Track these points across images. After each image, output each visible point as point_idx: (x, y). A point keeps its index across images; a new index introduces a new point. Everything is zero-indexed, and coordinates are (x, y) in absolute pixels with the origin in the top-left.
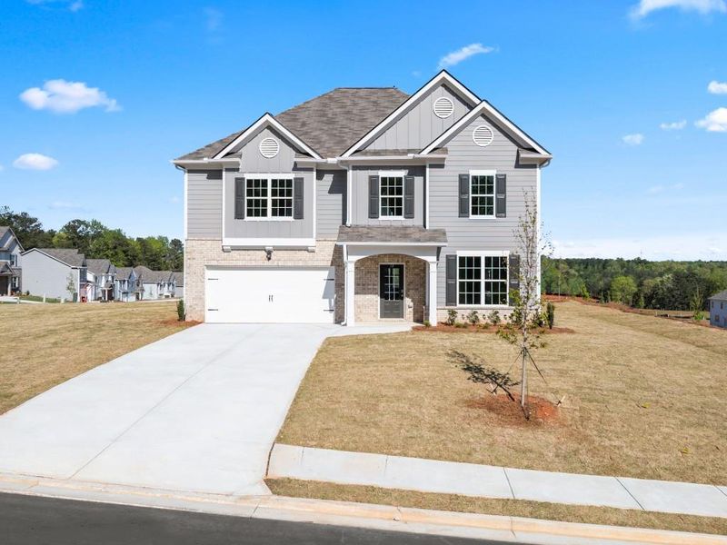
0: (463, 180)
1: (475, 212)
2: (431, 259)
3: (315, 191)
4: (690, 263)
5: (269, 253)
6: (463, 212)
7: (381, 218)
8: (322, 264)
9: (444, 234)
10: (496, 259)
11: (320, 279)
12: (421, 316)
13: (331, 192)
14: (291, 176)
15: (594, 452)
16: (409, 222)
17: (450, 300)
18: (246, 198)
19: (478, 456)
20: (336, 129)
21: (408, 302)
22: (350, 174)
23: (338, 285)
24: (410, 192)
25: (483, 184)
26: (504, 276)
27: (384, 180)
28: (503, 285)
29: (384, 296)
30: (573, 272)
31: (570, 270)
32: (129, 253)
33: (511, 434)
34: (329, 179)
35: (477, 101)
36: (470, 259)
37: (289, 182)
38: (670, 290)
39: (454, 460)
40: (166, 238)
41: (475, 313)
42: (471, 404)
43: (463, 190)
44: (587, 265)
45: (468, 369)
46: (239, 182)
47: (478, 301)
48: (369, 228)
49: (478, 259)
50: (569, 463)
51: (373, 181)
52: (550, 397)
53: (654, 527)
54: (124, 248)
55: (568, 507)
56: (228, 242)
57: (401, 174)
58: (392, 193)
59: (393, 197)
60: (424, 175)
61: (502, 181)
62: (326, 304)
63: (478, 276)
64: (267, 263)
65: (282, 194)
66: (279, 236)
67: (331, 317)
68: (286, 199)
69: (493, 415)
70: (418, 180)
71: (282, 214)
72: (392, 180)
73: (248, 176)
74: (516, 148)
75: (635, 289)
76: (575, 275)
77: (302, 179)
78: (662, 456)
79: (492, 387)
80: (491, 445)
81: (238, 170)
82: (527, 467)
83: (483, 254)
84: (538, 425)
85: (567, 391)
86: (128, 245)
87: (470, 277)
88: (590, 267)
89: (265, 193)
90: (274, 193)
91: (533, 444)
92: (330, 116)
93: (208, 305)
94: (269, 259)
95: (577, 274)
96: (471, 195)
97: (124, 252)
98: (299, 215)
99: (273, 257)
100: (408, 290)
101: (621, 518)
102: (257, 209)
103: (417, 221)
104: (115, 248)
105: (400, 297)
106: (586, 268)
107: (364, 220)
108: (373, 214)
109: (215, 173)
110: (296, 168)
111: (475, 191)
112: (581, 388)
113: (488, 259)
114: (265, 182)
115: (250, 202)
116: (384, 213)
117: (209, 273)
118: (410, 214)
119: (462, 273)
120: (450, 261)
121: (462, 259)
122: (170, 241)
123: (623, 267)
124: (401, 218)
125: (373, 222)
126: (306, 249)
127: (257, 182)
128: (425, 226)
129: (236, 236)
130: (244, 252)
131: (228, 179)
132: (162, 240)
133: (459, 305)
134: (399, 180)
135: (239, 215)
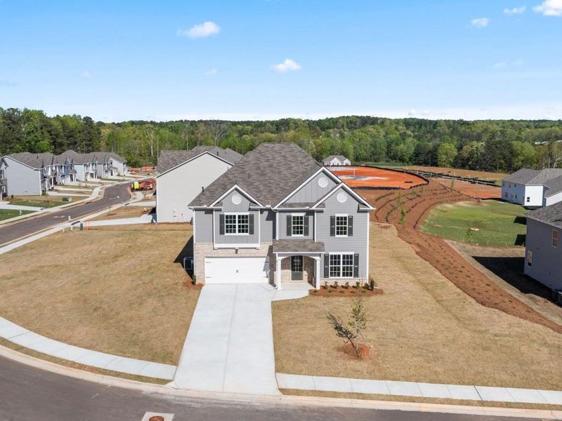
0: (332, 219)
1: (338, 234)
2: (317, 258)
3: (260, 220)
4: (503, 122)
5: (237, 250)
6: (332, 233)
7: (293, 236)
8: (263, 255)
9: (323, 245)
10: (348, 256)
11: (261, 262)
12: (312, 281)
13: (267, 220)
14: (248, 213)
15: (380, 370)
16: (306, 237)
17: (326, 275)
18: (225, 224)
19: (341, 374)
20: (266, 180)
21: (305, 273)
22: (277, 214)
23: (271, 266)
24: (307, 223)
25: (342, 220)
26: (351, 264)
27: (294, 218)
28: (351, 268)
29: (293, 270)
30: (409, 132)
31: (407, 131)
32: (53, 133)
33: (353, 364)
34: (266, 213)
35: (340, 181)
36: (335, 256)
37: (247, 216)
38: (483, 155)
39: (333, 376)
40: (80, 116)
41: (337, 281)
42: (339, 349)
43: (332, 223)
44: (421, 125)
45: (336, 328)
46: (222, 217)
47: (339, 275)
48: (287, 241)
49: (339, 256)
50: (371, 375)
51: (289, 218)
52: (367, 344)
53: (391, 400)
54: (49, 129)
55: (368, 394)
56: (216, 246)
57: (303, 214)
58: (298, 224)
59: (299, 225)
60: (314, 215)
61: (351, 219)
62: (264, 274)
63: (339, 264)
64: (236, 255)
65: (243, 222)
66: (242, 243)
67: (267, 280)
68: (246, 225)
69: (346, 355)
70: (311, 218)
71: (243, 232)
72: (298, 217)
73: (226, 214)
74: (357, 203)
75: (455, 153)
76: (410, 136)
77: (253, 215)
78: (402, 371)
79: (346, 340)
80: (346, 369)
81: (221, 210)
82: (357, 378)
83: (341, 254)
84: (362, 359)
85: (374, 340)
86: (51, 126)
87: (335, 264)
88: (423, 127)
89: (235, 222)
90: (239, 222)
91: (360, 368)
92: (262, 169)
94: (237, 253)
95: (412, 134)
96: (336, 226)
97: (49, 132)
98: (252, 232)
99: (239, 252)
100: (305, 267)
101: (383, 398)
102: (231, 229)
103: (310, 237)
104: (41, 128)
105: (301, 270)
106: (420, 128)
107: (285, 236)
108: (289, 233)
109: (209, 211)
110: (250, 210)
111: (338, 224)
112: (379, 338)
113: (344, 256)
114: (235, 217)
115: (227, 226)
116: (294, 233)
117: (206, 260)
118: (307, 233)
119: (332, 262)
120: (326, 257)
121: (332, 256)
122: (82, 118)
123: (449, 127)
124: (302, 235)
125: (289, 237)
126: (255, 248)
127: (231, 216)
128: (314, 239)
129: (220, 243)
130: (224, 250)
131: (216, 215)
132: (76, 118)
133: (330, 277)
134: (301, 217)
135: (222, 232)
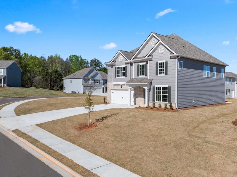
1: (160, 73)
2: (146, 88)
6: (157, 73)
7: (140, 76)
10: (165, 88)
14: (124, 66)
16: (146, 77)
17: (154, 100)
24: (146, 68)
25: (162, 65)
26: (167, 93)
28: (167, 95)
36: (158, 88)
41: (160, 104)
43: (157, 67)
46: (116, 68)
48: (138, 79)
49: (160, 88)
51: (138, 65)
56: (114, 83)
57: (144, 63)
58: (142, 69)
61: (166, 64)
62: (133, 100)
63: (160, 93)
64: (121, 89)
65: (123, 71)
66: (121, 82)
71: (123, 76)
72: (142, 65)
77: (127, 66)
81: (115, 65)
83: (162, 86)
87: (158, 93)
89: (120, 71)
93: (112, 99)
94: (122, 87)
96: (159, 68)
98: (126, 76)
107: (136, 77)
108: (138, 75)
109: (112, 66)
110: (126, 64)
113: (163, 88)
114: (120, 68)
115: (117, 73)
117: (112, 91)
118: (146, 75)
119: (156, 92)
121: (156, 88)
124: (144, 76)
125: (138, 77)
128: (148, 78)
130: (117, 86)
131: (114, 68)
133: (156, 102)
134: (144, 65)
135: (116, 76)
